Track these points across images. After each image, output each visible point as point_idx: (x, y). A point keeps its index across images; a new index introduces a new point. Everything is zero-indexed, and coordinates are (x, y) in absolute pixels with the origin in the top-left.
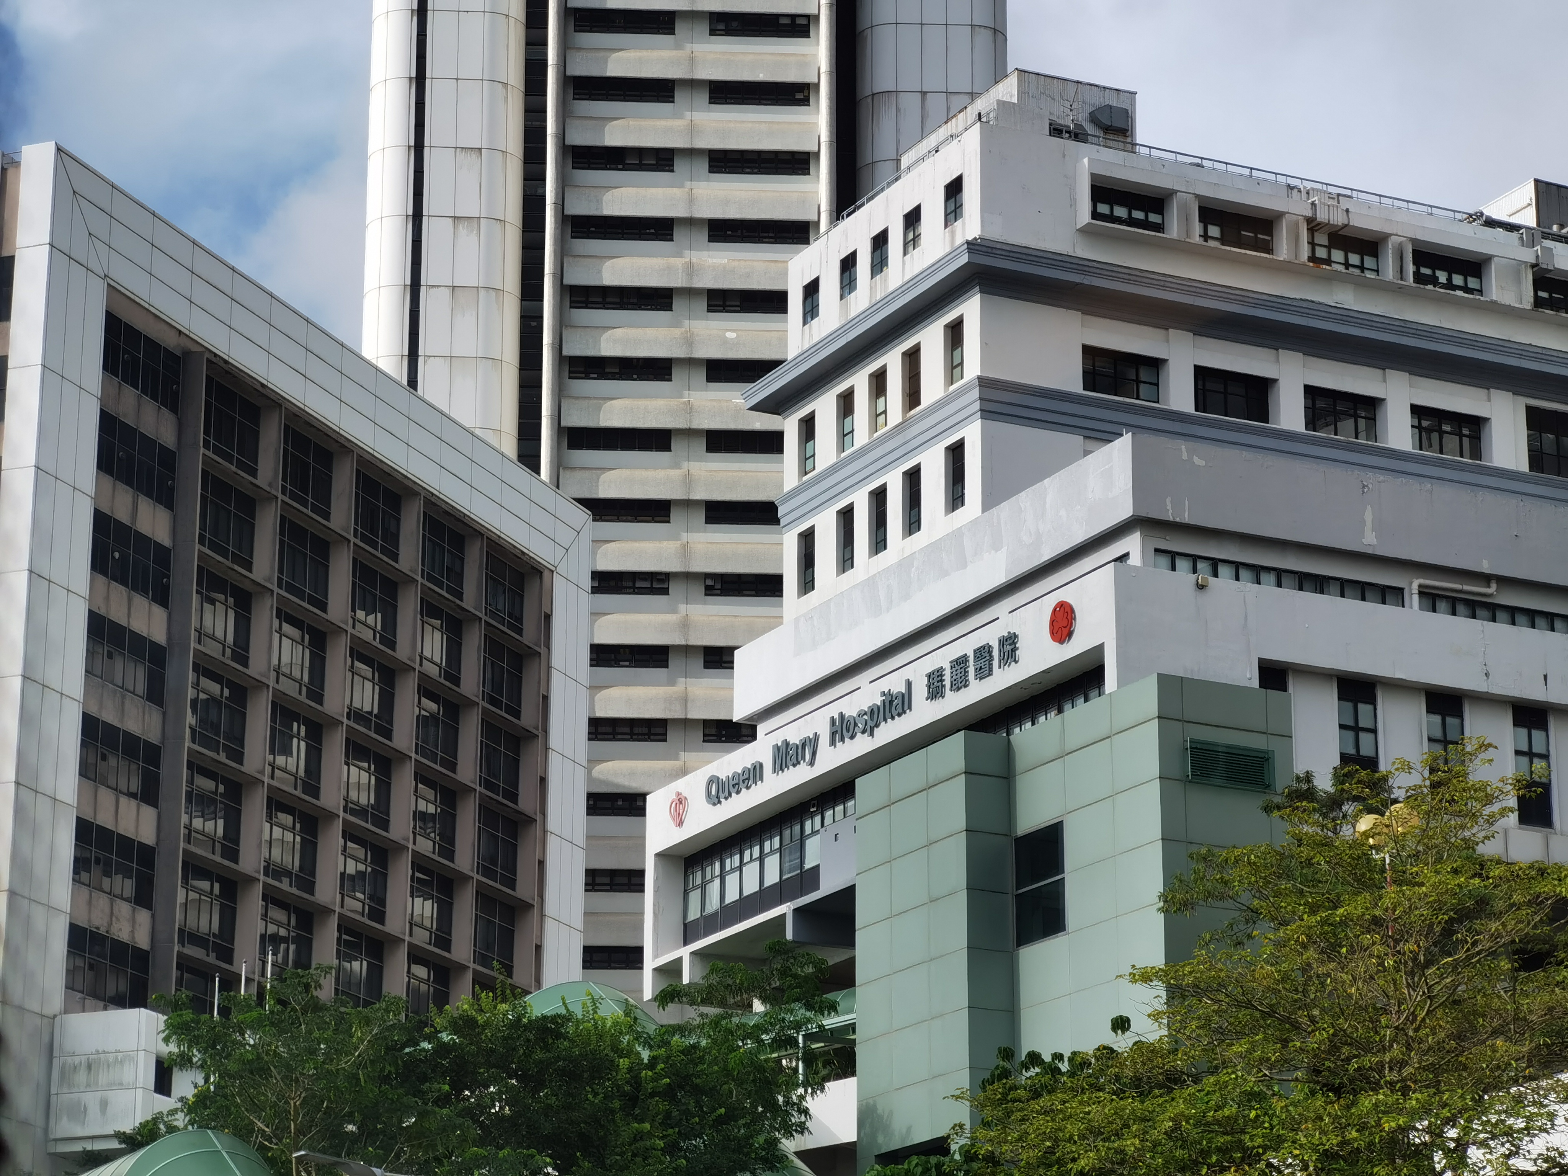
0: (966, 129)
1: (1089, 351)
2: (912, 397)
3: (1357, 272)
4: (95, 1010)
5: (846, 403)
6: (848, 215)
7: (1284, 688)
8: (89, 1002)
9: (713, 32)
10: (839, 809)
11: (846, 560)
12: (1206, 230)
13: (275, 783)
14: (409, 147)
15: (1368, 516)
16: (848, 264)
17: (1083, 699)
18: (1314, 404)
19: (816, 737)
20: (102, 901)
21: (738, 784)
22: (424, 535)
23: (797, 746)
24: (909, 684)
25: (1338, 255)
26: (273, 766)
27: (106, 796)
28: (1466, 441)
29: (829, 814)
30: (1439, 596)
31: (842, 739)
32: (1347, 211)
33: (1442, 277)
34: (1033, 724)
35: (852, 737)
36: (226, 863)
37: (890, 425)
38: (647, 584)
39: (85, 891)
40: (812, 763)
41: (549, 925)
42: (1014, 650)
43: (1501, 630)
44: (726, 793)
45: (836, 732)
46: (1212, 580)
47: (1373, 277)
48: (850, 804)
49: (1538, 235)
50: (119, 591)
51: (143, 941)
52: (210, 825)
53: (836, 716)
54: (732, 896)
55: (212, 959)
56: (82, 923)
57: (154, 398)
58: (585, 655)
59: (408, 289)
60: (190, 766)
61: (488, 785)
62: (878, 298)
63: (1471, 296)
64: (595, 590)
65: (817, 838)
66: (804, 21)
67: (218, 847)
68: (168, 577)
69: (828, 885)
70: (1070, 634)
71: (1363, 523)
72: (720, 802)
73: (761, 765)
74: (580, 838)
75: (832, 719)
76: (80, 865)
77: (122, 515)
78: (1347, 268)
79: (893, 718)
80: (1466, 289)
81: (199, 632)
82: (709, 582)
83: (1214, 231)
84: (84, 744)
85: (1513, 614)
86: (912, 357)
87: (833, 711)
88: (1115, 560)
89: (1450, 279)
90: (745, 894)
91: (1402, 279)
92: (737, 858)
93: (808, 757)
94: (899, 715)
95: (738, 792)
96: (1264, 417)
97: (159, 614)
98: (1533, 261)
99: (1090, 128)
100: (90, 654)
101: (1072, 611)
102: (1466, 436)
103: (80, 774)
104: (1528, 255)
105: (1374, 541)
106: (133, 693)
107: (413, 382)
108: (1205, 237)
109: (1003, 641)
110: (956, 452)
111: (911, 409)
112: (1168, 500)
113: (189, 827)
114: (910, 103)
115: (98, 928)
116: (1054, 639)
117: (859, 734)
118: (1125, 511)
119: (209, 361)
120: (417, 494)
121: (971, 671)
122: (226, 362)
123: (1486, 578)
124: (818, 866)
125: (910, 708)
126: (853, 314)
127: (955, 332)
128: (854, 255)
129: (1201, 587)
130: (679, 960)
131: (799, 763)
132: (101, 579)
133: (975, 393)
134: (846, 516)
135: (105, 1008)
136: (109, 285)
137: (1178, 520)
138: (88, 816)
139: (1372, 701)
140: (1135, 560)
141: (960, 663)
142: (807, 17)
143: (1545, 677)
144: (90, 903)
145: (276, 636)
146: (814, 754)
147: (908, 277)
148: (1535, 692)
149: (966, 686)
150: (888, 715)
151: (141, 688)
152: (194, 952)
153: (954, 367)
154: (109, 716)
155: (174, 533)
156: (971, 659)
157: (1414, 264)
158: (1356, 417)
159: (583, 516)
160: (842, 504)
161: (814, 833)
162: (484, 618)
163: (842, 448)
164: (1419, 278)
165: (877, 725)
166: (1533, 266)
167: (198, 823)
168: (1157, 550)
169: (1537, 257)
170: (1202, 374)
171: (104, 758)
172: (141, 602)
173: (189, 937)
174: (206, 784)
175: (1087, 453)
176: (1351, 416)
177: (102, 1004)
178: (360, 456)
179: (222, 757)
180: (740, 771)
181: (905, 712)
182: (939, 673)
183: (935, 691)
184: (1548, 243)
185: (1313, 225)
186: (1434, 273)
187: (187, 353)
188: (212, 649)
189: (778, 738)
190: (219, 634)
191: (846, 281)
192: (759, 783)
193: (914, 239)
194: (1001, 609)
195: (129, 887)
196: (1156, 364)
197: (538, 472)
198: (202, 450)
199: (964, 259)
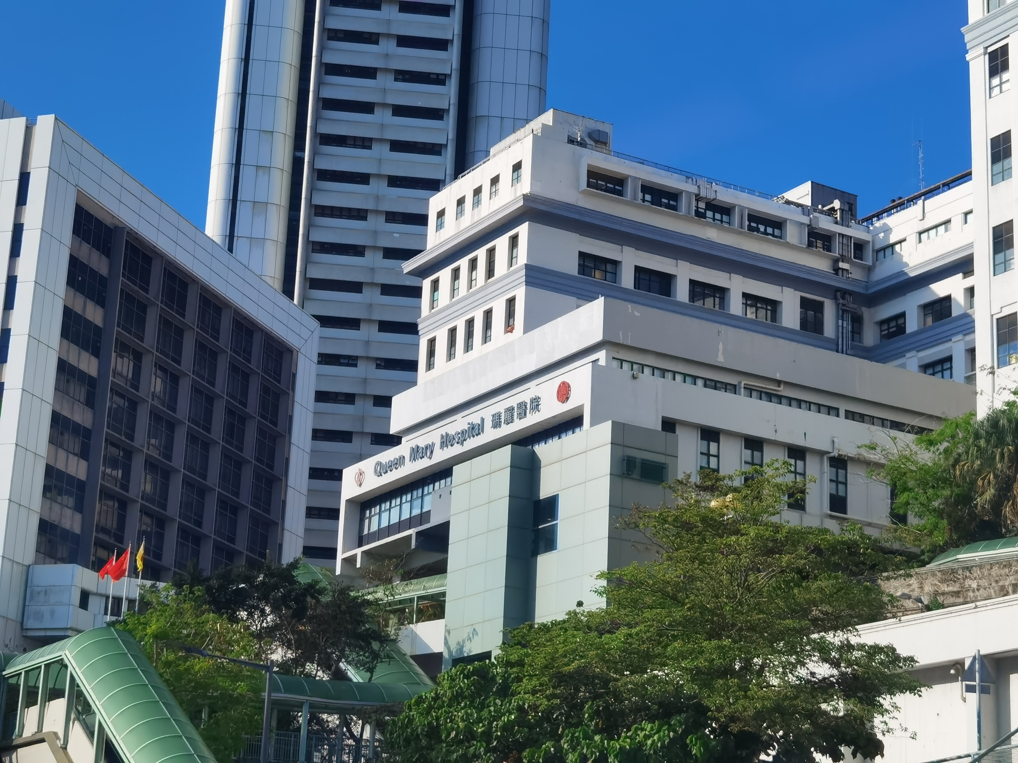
0: (525, 137)
1: (582, 255)
2: (490, 272)
3: (719, 222)
4: (50, 563)
5: (456, 274)
6: (462, 177)
7: (674, 431)
8: (47, 559)
9: (396, 80)
10: (443, 482)
11: (451, 355)
12: (644, 196)
13: (150, 453)
14: (236, 129)
15: (721, 347)
16: (461, 202)
17: (571, 432)
18: (693, 289)
19: (433, 444)
20: (57, 508)
21: (391, 466)
22: (233, 329)
23: (423, 448)
24: (483, 420)
25: (709, 214)
26: (149, 444)
27: (62, 454)
28: (769, 312)
29: (437, 484)
30: (754, 390)
31: (447, 446)
32: (716, 191)
33: (762, 228)
34: (546, 443)
35: (452, 445)
36: (122, 492)
37: (478, 286)
38: (346, 361)
39: (48, 502)
40: (430, 458)
41: (286, 534)
42: (538, 405)
43: (783, 409)
44: (385, 471)
45: (444, 442)
46: (640, 374)
47: (727, 226)
48: (449, 480)
49: (811, 210)
50: (74, 349)
51: (77, 529)
52: (114, 473)
53: (444, 434)
54: (384, 524)
55: (112, 541)
56: (46, 518)
57: (98, 249)
58: (312, 396)
59: (231, 202)
60: (106, 440)
61: (258, 460)
62: (476, 220)
63: (776, 239)
64: (319, 363)
65: (430, 496)
66: (443, 77)
67: (118, 484)
68: (100, 343)
69: (435, 521)
70: (567, 398)
71: (718, 350)
72: (381, 475)
73: (404, 457)
74: (305, 491)
75: (442, 436)
76: (46, 489)
77: (78, 309)
78: (714, 221)
79: (473, 436)
80: (773, 235)
81: (114, 372)
82: (378, 362)
83: (648, 197)
84: (52, 426)
85: (790, 401)
86: (491, 252)
87: (443, 431)
88: (592, 362)
89: (765, 230)
90: (391, 523)
91: (741, 228)
92: (388, 504)
93: (428, 454)
94: (477, 435)
95: (391, 471)
96: (669, 294)
97: (94, 362)
98: (809, 223)
99: (588, 141)
100: (58, 380)
101: (569, 386)
102: (769, 310)
103: (49, 442)
104: (805, 220)
105: (723, 360)
106: (79, 401)
107: (230, 249)
108: (644, 200)
109: (532, 401)
110: (511, 302)
111: (489, 278)
112: (621, 333)
113: (104, 473)
114: (495, 123)
115: (54, 521)
116: (559, 400)
117: (456, 444)
118: (598, 337)
119: (128, 233)
120: (231, 307)
121: (515, 414)
122: (137, 233)
123: (779, 383)
124: (430, 511)
125: (483, 431)
126: (462, 228)
127: (514, 241)
128: (464, 197)
129: (634, 377)
130: (355, 556)
131: (423, 457)
132: (65, 342)
133: (523, 272)
134: (453, 332)
135: (55, 563)
136: (78, 190)
137: (625, 343)
138: (52, 464)
139: (718, 441)
140: (602, 362)
141: (510, 410)
142: (445, 75)
143: (805, 434)
144: (50, 508)
145: (153, 377)
146: (432, 452)
147: (491, 211)
148: (799, 441)
149: (512, 422)
150: (471, 435)
151: (82, 399)
152: (102, 536)
153: (511, 259)
154: (65, 413)
155: (105, 319)
156: (516, 409)
157: (748, 220)
158: (714, 297)
159: (315, 324)
160: (451, 326)
161: (429, 493)
162: (261, 373)
163: (453, 296)
164: (750, 229)
165: (465, 440)
166: (808, 226)
167: (108, 471)
168: (613, 358)
169: (810, 221)
170: (638, 270)
171: (62, 434)
172: (85, 355)
173: (102, 529)
174: (113, 451)
175: (578, 307)
176: (711, 296)
177: (53, 561)
178: (201, 286)
179: (123, 438)
180: (392, 460)
181: (479, 434)
182: (499, 415)
183: (496, 424)
184: (816, 214)
185: (698, 198)
186: (758, 226)
187: (116, 227)
188: (120, 382)
189: (413, 444)
190: (125, 373)
191: (459, 211)
192: (402, 466)
193: (495, 192)
194: (532, 384)
195: (71, 501)
196: (616, 263)
197: (293, 299)
198: (121, 278)
199: (521, 203)
